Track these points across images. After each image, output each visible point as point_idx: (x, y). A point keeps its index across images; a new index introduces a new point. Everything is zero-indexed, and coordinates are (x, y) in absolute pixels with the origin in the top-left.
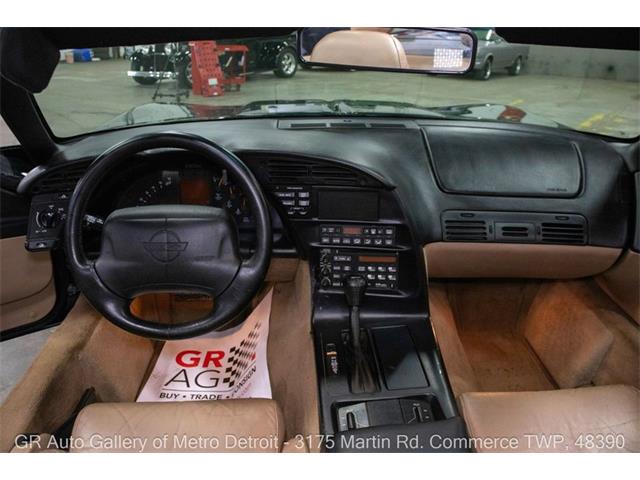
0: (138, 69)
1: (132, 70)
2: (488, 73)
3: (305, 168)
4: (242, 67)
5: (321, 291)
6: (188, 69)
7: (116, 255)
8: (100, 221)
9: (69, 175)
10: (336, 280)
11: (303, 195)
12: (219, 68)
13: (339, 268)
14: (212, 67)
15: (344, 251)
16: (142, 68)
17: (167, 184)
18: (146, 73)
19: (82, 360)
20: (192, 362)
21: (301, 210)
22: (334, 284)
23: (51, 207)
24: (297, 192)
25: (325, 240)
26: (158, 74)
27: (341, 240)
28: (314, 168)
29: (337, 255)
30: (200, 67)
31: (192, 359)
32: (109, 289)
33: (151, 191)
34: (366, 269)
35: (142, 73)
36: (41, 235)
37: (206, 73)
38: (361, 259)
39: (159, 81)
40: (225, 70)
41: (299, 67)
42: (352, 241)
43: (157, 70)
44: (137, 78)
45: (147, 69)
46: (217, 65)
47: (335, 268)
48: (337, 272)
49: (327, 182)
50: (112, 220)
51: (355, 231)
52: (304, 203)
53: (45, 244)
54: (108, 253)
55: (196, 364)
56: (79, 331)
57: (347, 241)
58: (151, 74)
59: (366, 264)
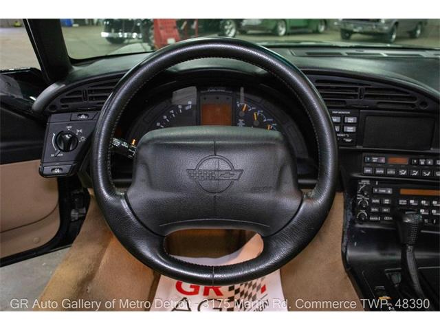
0: (109, 31)
1: (106, 31)
2: (394, 36)
3: (356, 89)
4: (194, 30)
5: (358, 226)
6: (151, 31)
7: (152, 185)
8: (125, 145)
9: (91, 92)
10: (374, 214)
11: (351, 120)
12: (176, 30)
13: (378, 201)
14: (171, 29)
15: (385, 182)
16: (113, 31)
17: (187, 108)
18: (116, 34)
19: (90, 293)
20: (192, 290)
21: (346, 137)
22: (371, 218)
23: (69, 128)
24: (343, 117)
25: (368, 171)
26: (126, 35)
27: (385, 171)
28: (366, 89)
29: (377, 187)
30: (161, 28)
31: (191, 287)
32: (142, 223)
33: (169, 115)
34: (408, 202)
35: (113, 34)
36: (57, 159)
37: (166, 34)
38: (403, 192)
39: (126, 41)
40: (180, 32)
41: (238, 33)
42: (397, 172)
43: (126, 32)
44: (109, 39)
45: (117, 31)
46: (175, 28)
47: (374, 201)
48: (376, 205)
49: (380, 106)
50: (146, 144)
51: (403, 161)
52: (351, 129)
53: (60, 169)
54: (143, 181)
55: (196, 292)
56: (87, 261)
57: (391, 172)
58: (120, 35)
59: (408, 197)
